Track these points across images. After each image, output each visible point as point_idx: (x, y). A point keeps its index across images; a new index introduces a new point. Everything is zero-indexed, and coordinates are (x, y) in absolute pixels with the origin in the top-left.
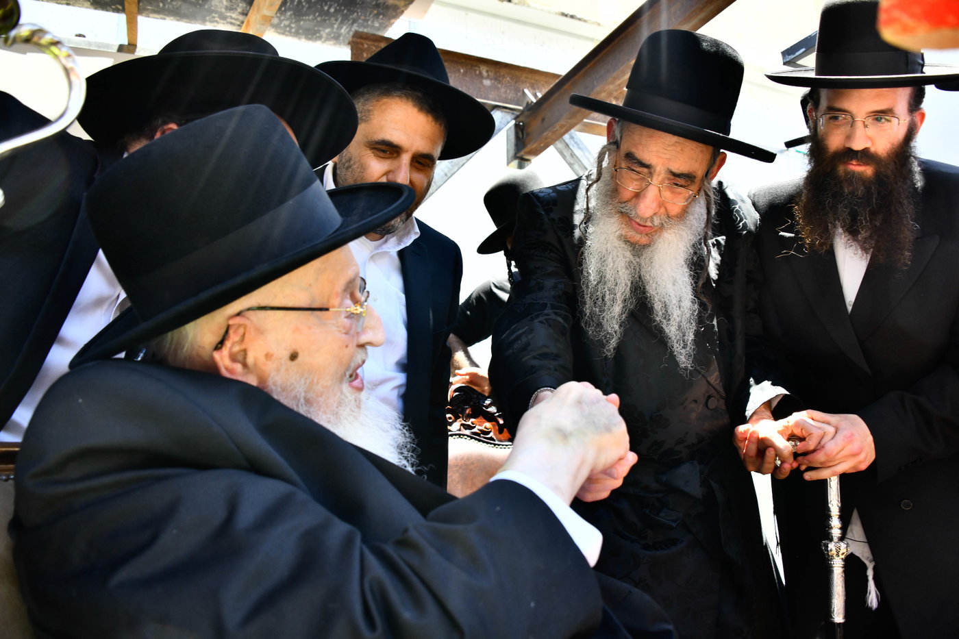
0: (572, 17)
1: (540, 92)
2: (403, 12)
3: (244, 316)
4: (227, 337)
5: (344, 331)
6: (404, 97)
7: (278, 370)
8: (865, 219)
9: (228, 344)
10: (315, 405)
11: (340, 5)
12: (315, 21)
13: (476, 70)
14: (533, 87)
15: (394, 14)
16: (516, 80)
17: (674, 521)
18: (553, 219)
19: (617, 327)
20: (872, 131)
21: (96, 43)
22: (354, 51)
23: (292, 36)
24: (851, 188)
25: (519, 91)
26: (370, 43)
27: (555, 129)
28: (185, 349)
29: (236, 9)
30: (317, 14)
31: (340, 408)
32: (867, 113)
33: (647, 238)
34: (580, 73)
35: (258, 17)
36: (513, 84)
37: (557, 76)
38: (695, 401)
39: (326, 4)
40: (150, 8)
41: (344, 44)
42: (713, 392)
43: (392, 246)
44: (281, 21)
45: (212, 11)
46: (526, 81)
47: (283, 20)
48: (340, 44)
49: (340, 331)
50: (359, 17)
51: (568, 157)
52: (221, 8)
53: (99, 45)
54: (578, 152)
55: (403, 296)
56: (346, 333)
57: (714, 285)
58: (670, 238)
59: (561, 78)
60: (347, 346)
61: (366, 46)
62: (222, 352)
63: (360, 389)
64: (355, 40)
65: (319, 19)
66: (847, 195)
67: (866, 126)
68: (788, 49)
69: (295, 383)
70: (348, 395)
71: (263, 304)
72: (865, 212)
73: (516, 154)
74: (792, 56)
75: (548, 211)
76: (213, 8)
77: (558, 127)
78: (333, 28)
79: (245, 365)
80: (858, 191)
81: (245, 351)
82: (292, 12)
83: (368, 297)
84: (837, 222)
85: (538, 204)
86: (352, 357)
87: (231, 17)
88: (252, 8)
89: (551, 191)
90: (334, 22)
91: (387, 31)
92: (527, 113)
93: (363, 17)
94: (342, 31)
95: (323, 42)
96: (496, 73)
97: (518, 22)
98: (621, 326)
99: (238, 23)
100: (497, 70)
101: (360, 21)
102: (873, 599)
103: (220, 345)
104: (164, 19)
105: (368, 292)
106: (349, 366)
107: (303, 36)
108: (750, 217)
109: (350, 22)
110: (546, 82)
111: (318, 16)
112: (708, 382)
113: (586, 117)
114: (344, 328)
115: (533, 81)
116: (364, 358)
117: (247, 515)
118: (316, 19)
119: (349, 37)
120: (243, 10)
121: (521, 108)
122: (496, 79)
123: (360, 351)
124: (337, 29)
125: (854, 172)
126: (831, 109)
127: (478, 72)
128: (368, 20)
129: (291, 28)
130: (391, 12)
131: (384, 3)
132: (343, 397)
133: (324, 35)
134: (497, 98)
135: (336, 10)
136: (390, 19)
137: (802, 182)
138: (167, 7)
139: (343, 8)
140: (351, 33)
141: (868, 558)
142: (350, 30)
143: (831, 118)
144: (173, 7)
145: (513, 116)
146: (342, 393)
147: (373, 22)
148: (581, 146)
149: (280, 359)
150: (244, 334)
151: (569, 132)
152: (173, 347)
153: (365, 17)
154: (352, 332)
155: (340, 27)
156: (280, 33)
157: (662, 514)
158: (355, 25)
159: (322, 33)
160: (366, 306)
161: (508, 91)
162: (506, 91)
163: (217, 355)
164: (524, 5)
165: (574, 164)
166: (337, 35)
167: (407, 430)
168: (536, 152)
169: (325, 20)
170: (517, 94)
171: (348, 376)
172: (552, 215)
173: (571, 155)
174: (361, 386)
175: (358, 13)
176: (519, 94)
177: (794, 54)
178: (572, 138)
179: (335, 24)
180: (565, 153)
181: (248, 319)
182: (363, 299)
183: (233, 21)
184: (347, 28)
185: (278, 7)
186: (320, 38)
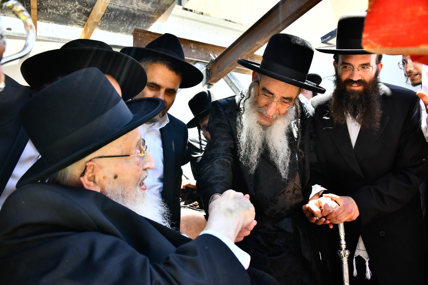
0: (230, 21)
1: (217, 55)
2: (156, 20)
3: (93, 161)
4: (86, 171)
5: (137, 164)
6: (163, 64)
7: (109, 183)
8: (360, 109)
9: (87, 174)
10: (126, 197)
11: (128, 17)
12: (117, 24)
13: (188, 46)
14: (214, 53)
15: (152, 21)
16: (206, 50)
17: (281, 244)
18: (226, 113)
19: (256, 161)
20: (361, 72)
21: (18, 33)
22: (135, 37)
23: (106, 30)
24: (353, 96)
25: (207, 55)
26: (142, 34)
27: (224, 71)
28: (68, 177)
29: (82, 19)
30: (118, 21)
31: (136, 198)
32: (359, 65)
33: (269, 123)
34: (234, 47)
35: (92, 22)
36: (205, 51)
37: (224, 48)
38: (289, 191)
39: (122, 17)
40: (42, 18)
41: (130, 34)
42: (296, 187)
43: (157, 127)
44: (102, 24)
45: (71, 19)
46: (210, 50)
47: (103, 23)
48: (128, 34)
49: (135, 164)
50: (137, 22)
51: (229, 83)
52: (75, 18)
53: (19, 34)
54: (234, 81)
55: (162, 149)
56: (138, 165)
57: (296, 140)
58: (279, 123)
59: (226, 49)
60: (139, 171)
61: (140, 35)
62: (84, 177)
63: (145, 189)
64: (135, 32)
65: (119, 23)
66: (352, 99)
67: (359, 70)
68: (323, 37)
69: (117, 189)
70: (140, 192)
71: (101, 155)
72: (360, 106)
73: (206, 82)
74: (325, 40)
75: (224, 110)
76: (71, 18)
77: (225, 70)
78: (125, 27)
79: (95, 182)
80: (357, 97)
81: (94, 176)
82: (107, 20)
83: (147, 148)
84: (348, 111)
85: (220, 106)
86: (141, 176)
87: (79, 22)
88: (89, 18)
89: (225, 100)
90: (125, 24)
91: (149, 28)
92: (211, 64)
93: (138, 22)
94: (129, 28)
95: (121, 33)
96: (197, 47)
97: (206, 23)
98: (257, 160)
99: (82, 25)
100: (198, 45)
101: (137, 24)
102: (369, 275)
103: (83, 174)
104: (49, 23)
105: (146, 146)
106: (140, 179)
107: (112, 31)
108: (311, 110)
109: (133, 25)
110: (219, 50)
111: (119, 22)
112: (295, 183)
113: (237, 66)
114: (137, 163)
115: (213, 50)
116: (146, 175)
117: (99, 253)
118: (117, 23)
119: (132, 31)
120: (85, 19)
121: (208, 62)
122: (197, 49)
123: (144, 172)
124: (127, 27)
125: (354, 90)
126: (344, 63)
127: (189, 46)
128: (140, 24)
129: (106, 27)
130: (151, 20)
131: (148, 16)
132: (137, 193)
133: (121, 30)
134: (198, 58)
135: (126, 19)
136: (150, 23)
137: (332, 95)
138: (50, 17)
139: (129, 18)
140: (133, 29)
141: (366, 257)
142: (133, 28)
143: (344, 67)
144: (53, 18)
145: (205, 66)
146: (137, 192)
147: (143, 24)
148: (235, 78)
149: (110, 178)
150: (93, 169)
151: (230, 73)
152: (62, 176)
153: (139, 22)
154: (140, 164)
155: (128, 27)
156: (101, 29)
157: (276, 241)
158: (135, 26)
159: (120, 29)
160: (146, 153)
161: (203, 55)
162: (202, 55)
163: (82, 179)
164: (208, 16)
165: (232, 86)
166: (127, 30)
167: (166, 206)
168: (215, 81)
169: (121, 24)
170: (207, 56)
171: (139, 184)
172: (226, 111)
173: (231, 82)
174: (145, 188)
175: (136, 21)
176: (208, 56)
177: (326, 38)
178: (231, 75)
179: (126, 25)
180: (228, 82)
181: (95, 162)
182: (144, 149)
183: (80, 24)
184: (131, 27)
185: (101, 18)
186: (119, 31)
